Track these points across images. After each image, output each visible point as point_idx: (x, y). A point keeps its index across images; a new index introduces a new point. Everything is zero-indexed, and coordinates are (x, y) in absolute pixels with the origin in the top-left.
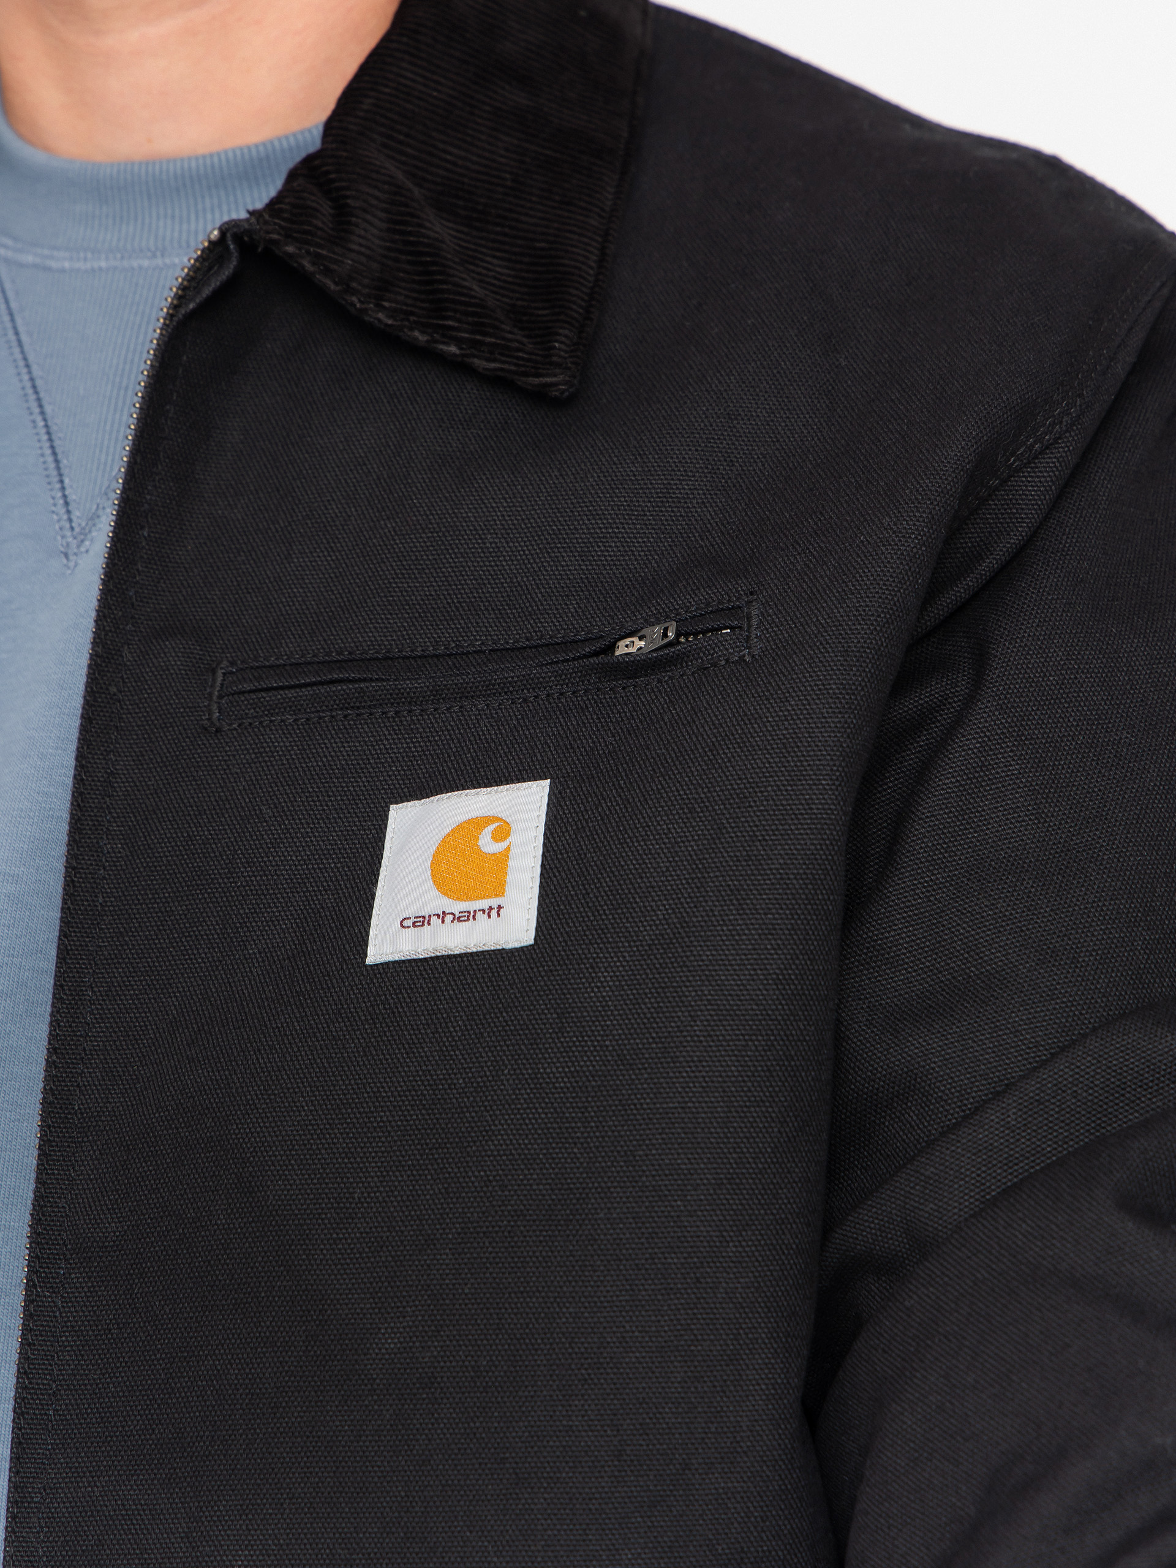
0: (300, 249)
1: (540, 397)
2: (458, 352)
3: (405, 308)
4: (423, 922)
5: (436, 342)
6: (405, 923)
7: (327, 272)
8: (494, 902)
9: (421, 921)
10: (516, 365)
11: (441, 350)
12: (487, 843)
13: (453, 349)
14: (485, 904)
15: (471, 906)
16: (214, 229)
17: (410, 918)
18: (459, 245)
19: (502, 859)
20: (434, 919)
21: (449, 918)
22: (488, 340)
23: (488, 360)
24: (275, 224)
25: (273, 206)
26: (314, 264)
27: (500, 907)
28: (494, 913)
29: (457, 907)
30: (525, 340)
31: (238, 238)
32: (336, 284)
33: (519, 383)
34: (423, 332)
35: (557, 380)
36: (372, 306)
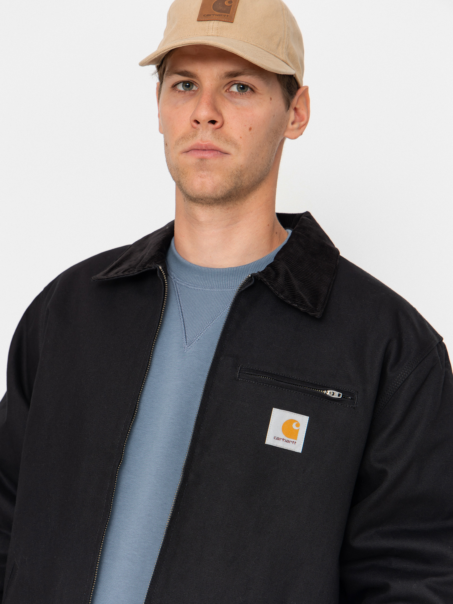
0: (267, 280)
1: (313, 317)
2: (297, 306)
3: (287, 296)
4: (279, 439)
5: (293, 303)
6: (275, 438)
7: (272, 286)
8: (295, 441)
9: (278, 439)
10: (309, 310)
11: (294, 305)
12: (294, 426)
13: (296, 305)
14: (292, 440)
15: (290, 440)
16: (250, 274)
17: (276, 437)
18: (299, 285)
19: (297, 431)
20: (281, 439)
21: (284, 440)
22: (304, 304)
23: (303, 308)
24: (263, 275)
25: (262, 272)
26: (270, 284)
27: (295, 442)
28: (294, 443)
29: (287, 439)
30: (311, 306)
31: (254, 277)
32: (274, 288)
33: (309, 314)
34: (290, 301)
35: (318, 315)
36: (280, 294)
